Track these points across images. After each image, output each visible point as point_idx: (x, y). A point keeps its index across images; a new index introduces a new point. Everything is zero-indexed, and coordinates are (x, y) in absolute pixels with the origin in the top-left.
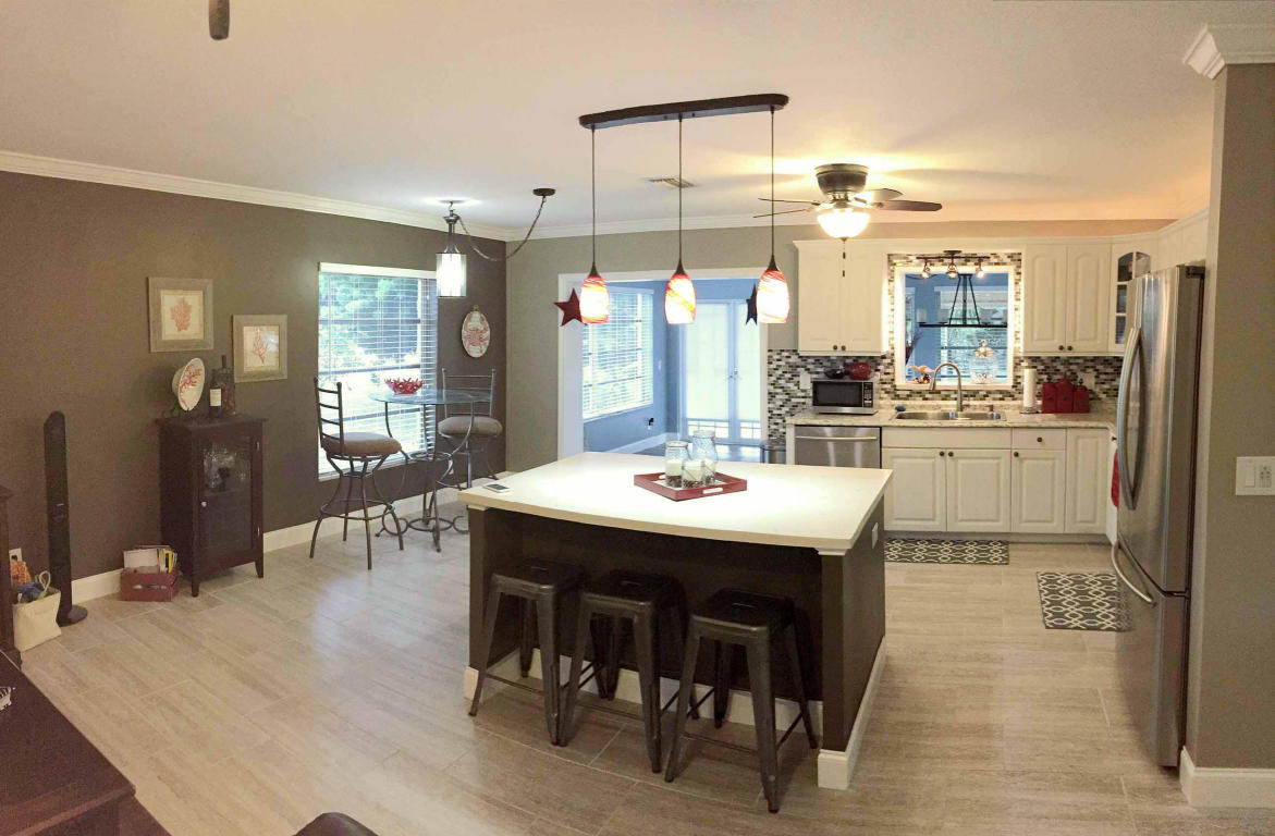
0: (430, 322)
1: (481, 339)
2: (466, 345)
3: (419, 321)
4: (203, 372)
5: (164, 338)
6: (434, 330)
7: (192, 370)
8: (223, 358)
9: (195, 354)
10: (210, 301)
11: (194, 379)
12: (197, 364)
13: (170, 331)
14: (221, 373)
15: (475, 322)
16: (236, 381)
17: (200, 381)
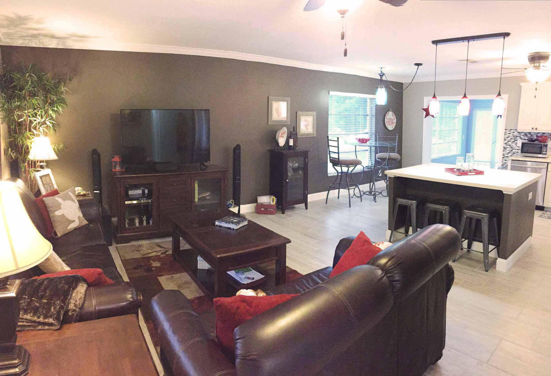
0: (372, 115)
1: (393, 123)
2: (386, 125)
3: (368, 115)
4: (286, 133)
5: (273, 119)
6: (374, 119)
7: (283, 132)
8: (294, 127)
9: (284, 126)
10: (289, 106)
11: (283, 135)
12: (285, 129)
13: (275, 117)
14: (293, 133)
15: (390, 116)
16: (298, 137)
17: (285, 136)
